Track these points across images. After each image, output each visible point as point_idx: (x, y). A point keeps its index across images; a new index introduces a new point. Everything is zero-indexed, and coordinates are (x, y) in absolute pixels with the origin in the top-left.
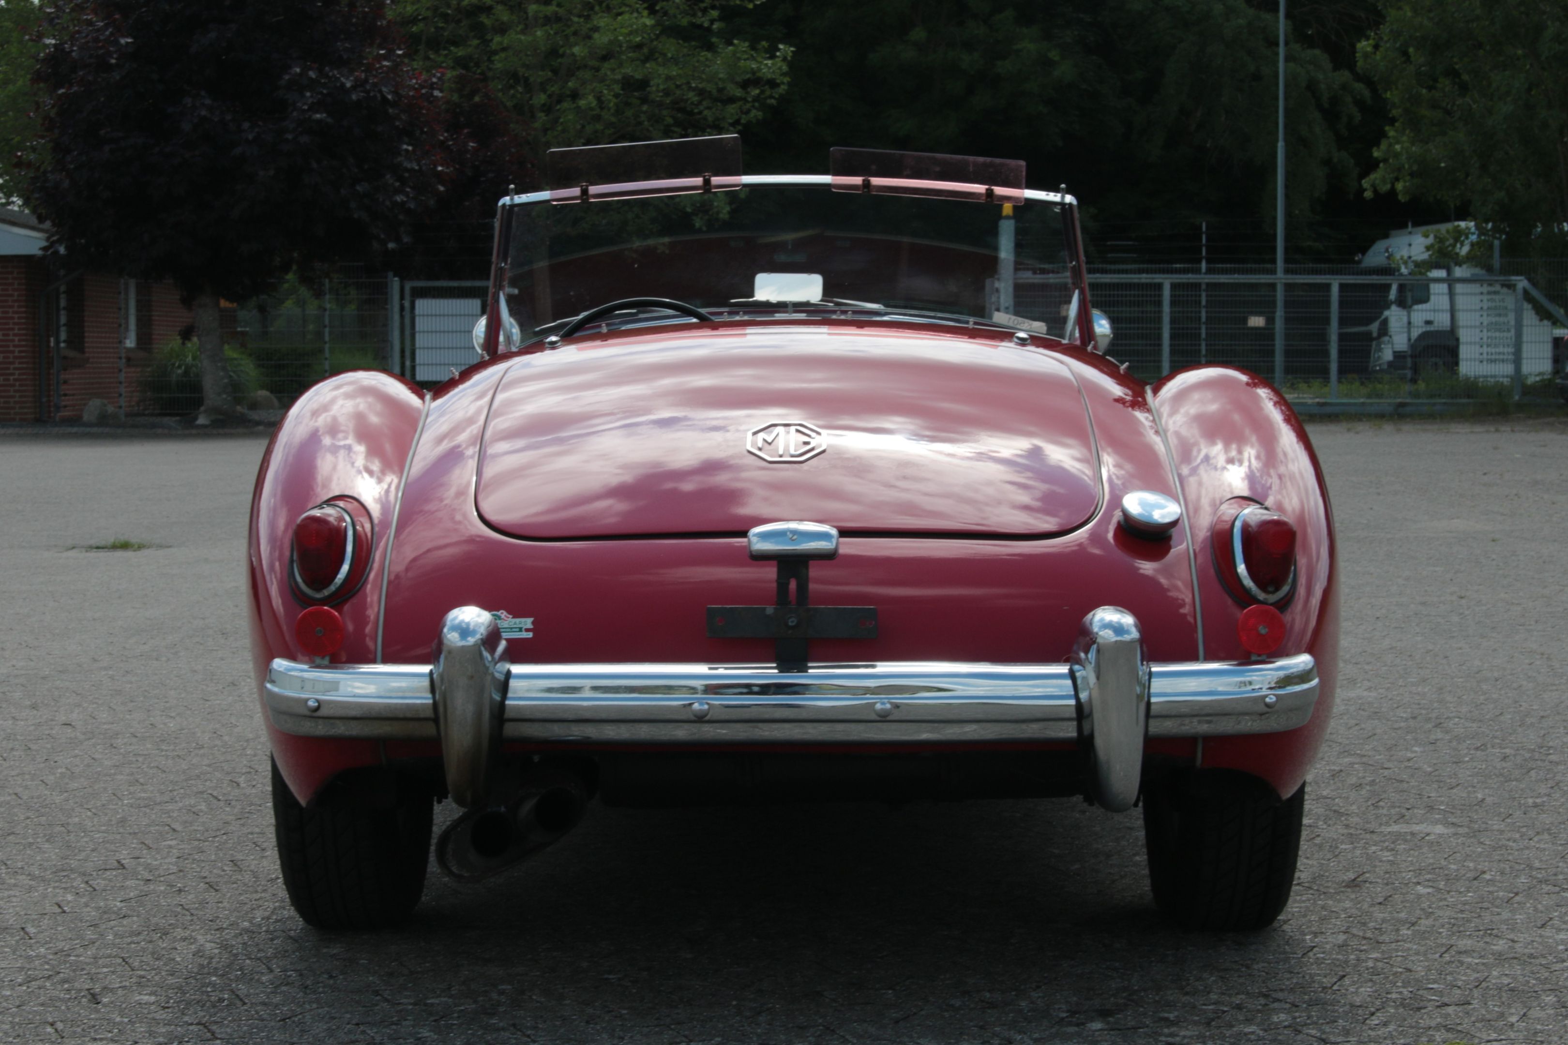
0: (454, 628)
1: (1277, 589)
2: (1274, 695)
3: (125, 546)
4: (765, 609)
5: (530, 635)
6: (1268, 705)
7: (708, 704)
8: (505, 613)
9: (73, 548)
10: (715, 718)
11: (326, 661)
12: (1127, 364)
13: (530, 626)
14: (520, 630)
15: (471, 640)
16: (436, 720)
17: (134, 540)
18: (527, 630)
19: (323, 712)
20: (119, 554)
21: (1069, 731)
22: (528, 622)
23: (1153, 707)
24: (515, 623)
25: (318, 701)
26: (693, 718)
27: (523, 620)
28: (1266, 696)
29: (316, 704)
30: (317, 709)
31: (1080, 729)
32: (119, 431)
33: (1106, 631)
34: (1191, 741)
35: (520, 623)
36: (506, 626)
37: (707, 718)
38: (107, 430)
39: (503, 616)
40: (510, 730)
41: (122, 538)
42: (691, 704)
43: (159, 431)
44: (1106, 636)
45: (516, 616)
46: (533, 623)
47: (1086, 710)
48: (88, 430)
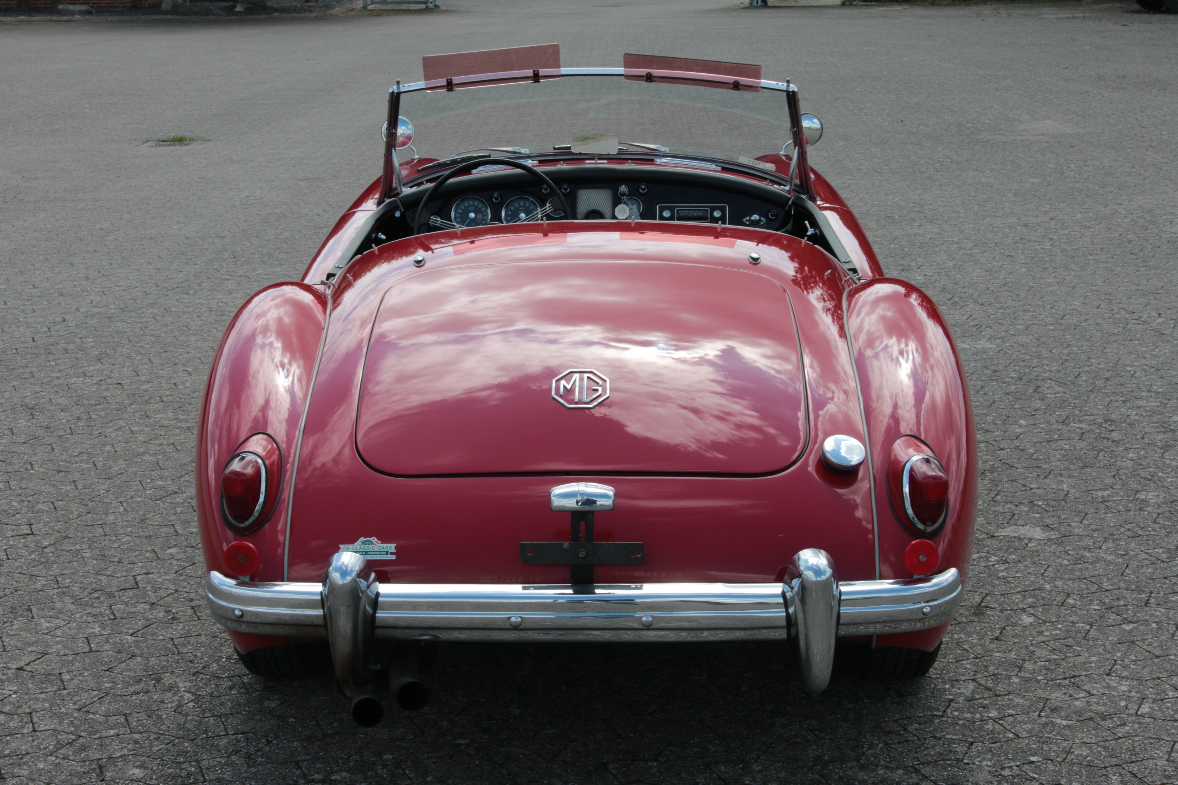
0: (337, 569)
1: (934, 523)
2: (929, 606)
3: (180, 141)
4: (562, 544)
5: (394, 557)
6: (924, 613)
7: (521, 617)
8: (376, 539)
9: (148, 141)
10: (527, 627)
11: (247, 579)
12: (830, 271)
13: (394, 550)
14: (387, 553)
15: (349, 579)
16: (325, 626)
17: (187, 134)
18: (392, 553)
19: (245, 619)
20: (176, 149)
21: (782, 634)
22: (392, 547)
23: (842, 615)
24: (383, 548)
25: (241, 610)
26: (510, 627)
27: (389, 545)
28: (924, 607)
29: (241, 613)
30: (242, 616)
31: (789, 633)
32: (185, 17)
33: (809, 572)
34: (869, 638)
35: (387, 548)
36: (377, 550)
37: (521, 627)
38: (177, 17)
39: (374, 542)
40: (379, 632)
41: (180, 134)
42: (509, 618)
43: (211, 17)
44: (808, 575)
45: (383, 542)
46: (396, 548)
47: (793, 618)
48: (165, 17)
